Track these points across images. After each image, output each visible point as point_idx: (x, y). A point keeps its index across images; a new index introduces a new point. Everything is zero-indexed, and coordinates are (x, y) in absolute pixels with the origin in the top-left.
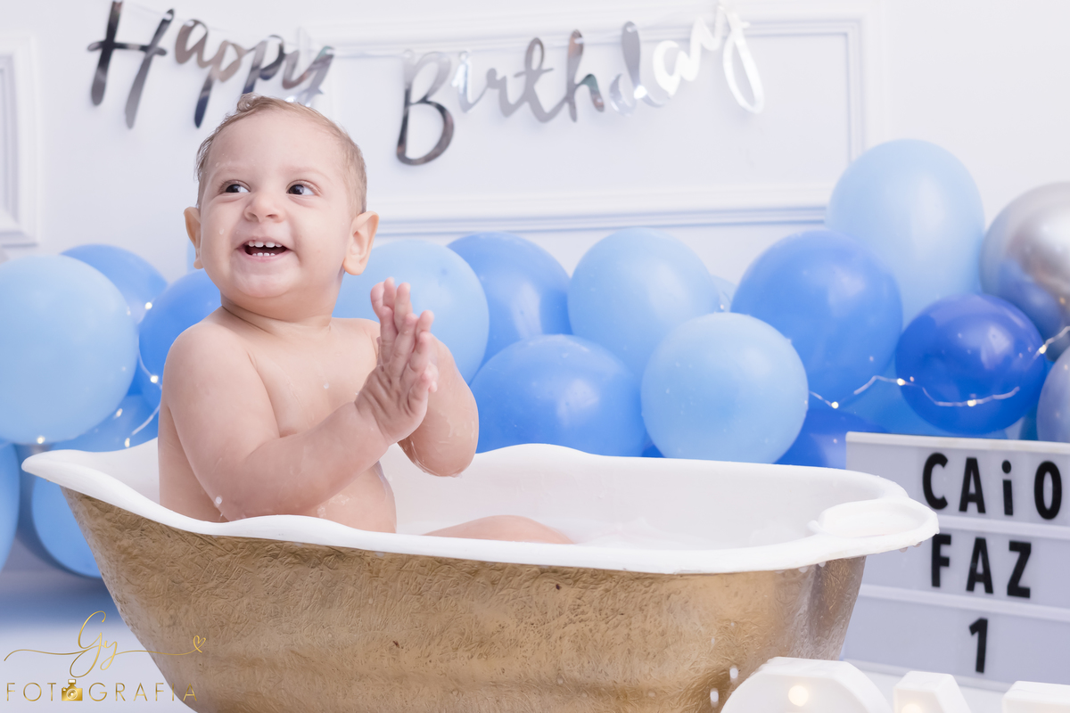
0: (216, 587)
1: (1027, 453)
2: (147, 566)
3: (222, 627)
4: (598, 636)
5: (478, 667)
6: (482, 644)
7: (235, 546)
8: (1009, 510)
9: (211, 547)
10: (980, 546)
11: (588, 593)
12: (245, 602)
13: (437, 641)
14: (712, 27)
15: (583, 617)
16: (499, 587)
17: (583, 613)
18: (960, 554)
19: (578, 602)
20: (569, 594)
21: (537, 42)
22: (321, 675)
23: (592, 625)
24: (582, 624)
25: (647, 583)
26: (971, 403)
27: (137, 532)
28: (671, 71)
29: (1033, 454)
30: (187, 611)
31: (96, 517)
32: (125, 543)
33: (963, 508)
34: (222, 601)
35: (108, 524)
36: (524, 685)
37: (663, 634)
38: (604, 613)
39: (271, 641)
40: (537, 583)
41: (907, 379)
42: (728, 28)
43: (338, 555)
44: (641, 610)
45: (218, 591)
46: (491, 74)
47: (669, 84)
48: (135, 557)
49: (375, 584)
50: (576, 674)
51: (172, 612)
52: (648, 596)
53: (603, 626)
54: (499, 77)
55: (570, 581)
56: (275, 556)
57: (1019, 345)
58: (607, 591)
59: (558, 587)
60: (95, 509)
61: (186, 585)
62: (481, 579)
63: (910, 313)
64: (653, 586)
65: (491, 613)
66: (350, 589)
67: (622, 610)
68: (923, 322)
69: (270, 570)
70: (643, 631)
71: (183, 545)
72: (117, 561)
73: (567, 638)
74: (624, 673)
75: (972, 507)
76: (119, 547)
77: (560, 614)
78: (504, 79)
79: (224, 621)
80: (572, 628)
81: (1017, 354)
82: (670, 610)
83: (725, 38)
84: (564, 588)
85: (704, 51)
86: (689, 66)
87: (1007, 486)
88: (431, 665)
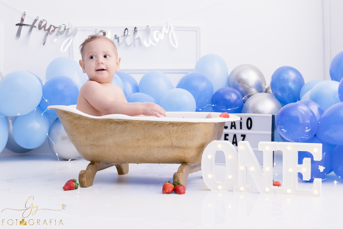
0: (97, 130)
1: (245, 116)
2: (81, 127)
3: (98, 139)
4: (181, 136)
5: (156, 144)
6: (157, 139)
7: (102, 121)
8: (241, 128)
9: (97, 122)
10: (235, 136)
11: (179, 127)
12: (104, 133)
13: (147, 139)
14: (167, 28)
15: (178, 132)
16: (161, 127)
17: (178, 131)
18: (231, 137)
19: (177, 129)
20: (175, 128)
21: (126, 29)
22: (120, 147)
23: (179, 134)
24: (178, 134)
25: (191, 125)
26: (229, 109)
27: (79, 120)
28: (157, 37)
29: (246, 116)
30: (90, 136)
31: (69, 117)
32: (75, 122)
33: (231, 128)
34: (98, 133)
35: (71, 118)
36: (165, 147)
37: (193, 135)
38: (182, 131)
39: (110, 141)
40: (169, 126)
41: (215, 105)
42: (170, 28)
43: (126, 122)
44: (189, 130)
45: (98, 131)
46: (116, 36)
47: (157, 40)
48: (78, 125)
49: (134, 128)
50: (176, 144)
51: (86, 136)
52: (191, 128)
53: (182, 134)
54: (117, 37)
55: (176, 125)
56: (112, 123)
57: (238, 98)
58: (183, 127)
59: (173, 127)
60: (68, 115)
61: (90, 130)
62: (157, 126)
63: (215, 90)
64: (192, 126)
65: (159, 132)
66: (129, 129)
67: (186, 131)
68: (217, 93)
69: (110, 126)
70: (190, 135)
71: (90, 122)
72: (73, 126)
73: (174, 137)
74: (185, 143)
75: (233, 128)
76: (74, 123)
77: (173, 132)
78: (119, 37)
79: (99, 137)
80: (175, 135)
81: (238, 100)
82: (195, 131)
83: (170, 30)
84: (174, 127)
85: (165, 33)
86: (162, 36)
87: (241, 123)
88: (145, 144)
